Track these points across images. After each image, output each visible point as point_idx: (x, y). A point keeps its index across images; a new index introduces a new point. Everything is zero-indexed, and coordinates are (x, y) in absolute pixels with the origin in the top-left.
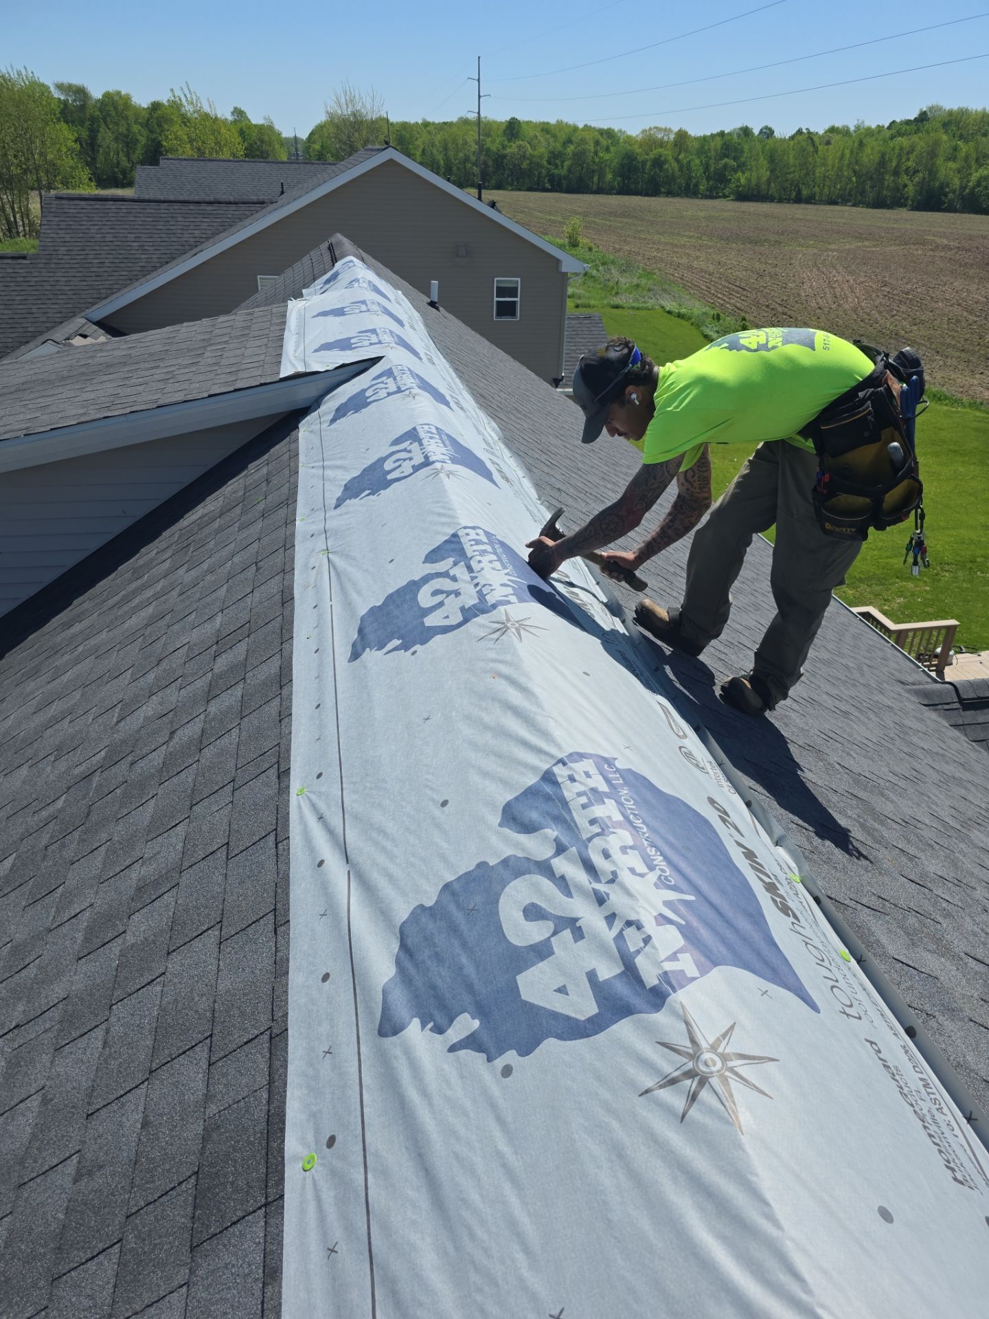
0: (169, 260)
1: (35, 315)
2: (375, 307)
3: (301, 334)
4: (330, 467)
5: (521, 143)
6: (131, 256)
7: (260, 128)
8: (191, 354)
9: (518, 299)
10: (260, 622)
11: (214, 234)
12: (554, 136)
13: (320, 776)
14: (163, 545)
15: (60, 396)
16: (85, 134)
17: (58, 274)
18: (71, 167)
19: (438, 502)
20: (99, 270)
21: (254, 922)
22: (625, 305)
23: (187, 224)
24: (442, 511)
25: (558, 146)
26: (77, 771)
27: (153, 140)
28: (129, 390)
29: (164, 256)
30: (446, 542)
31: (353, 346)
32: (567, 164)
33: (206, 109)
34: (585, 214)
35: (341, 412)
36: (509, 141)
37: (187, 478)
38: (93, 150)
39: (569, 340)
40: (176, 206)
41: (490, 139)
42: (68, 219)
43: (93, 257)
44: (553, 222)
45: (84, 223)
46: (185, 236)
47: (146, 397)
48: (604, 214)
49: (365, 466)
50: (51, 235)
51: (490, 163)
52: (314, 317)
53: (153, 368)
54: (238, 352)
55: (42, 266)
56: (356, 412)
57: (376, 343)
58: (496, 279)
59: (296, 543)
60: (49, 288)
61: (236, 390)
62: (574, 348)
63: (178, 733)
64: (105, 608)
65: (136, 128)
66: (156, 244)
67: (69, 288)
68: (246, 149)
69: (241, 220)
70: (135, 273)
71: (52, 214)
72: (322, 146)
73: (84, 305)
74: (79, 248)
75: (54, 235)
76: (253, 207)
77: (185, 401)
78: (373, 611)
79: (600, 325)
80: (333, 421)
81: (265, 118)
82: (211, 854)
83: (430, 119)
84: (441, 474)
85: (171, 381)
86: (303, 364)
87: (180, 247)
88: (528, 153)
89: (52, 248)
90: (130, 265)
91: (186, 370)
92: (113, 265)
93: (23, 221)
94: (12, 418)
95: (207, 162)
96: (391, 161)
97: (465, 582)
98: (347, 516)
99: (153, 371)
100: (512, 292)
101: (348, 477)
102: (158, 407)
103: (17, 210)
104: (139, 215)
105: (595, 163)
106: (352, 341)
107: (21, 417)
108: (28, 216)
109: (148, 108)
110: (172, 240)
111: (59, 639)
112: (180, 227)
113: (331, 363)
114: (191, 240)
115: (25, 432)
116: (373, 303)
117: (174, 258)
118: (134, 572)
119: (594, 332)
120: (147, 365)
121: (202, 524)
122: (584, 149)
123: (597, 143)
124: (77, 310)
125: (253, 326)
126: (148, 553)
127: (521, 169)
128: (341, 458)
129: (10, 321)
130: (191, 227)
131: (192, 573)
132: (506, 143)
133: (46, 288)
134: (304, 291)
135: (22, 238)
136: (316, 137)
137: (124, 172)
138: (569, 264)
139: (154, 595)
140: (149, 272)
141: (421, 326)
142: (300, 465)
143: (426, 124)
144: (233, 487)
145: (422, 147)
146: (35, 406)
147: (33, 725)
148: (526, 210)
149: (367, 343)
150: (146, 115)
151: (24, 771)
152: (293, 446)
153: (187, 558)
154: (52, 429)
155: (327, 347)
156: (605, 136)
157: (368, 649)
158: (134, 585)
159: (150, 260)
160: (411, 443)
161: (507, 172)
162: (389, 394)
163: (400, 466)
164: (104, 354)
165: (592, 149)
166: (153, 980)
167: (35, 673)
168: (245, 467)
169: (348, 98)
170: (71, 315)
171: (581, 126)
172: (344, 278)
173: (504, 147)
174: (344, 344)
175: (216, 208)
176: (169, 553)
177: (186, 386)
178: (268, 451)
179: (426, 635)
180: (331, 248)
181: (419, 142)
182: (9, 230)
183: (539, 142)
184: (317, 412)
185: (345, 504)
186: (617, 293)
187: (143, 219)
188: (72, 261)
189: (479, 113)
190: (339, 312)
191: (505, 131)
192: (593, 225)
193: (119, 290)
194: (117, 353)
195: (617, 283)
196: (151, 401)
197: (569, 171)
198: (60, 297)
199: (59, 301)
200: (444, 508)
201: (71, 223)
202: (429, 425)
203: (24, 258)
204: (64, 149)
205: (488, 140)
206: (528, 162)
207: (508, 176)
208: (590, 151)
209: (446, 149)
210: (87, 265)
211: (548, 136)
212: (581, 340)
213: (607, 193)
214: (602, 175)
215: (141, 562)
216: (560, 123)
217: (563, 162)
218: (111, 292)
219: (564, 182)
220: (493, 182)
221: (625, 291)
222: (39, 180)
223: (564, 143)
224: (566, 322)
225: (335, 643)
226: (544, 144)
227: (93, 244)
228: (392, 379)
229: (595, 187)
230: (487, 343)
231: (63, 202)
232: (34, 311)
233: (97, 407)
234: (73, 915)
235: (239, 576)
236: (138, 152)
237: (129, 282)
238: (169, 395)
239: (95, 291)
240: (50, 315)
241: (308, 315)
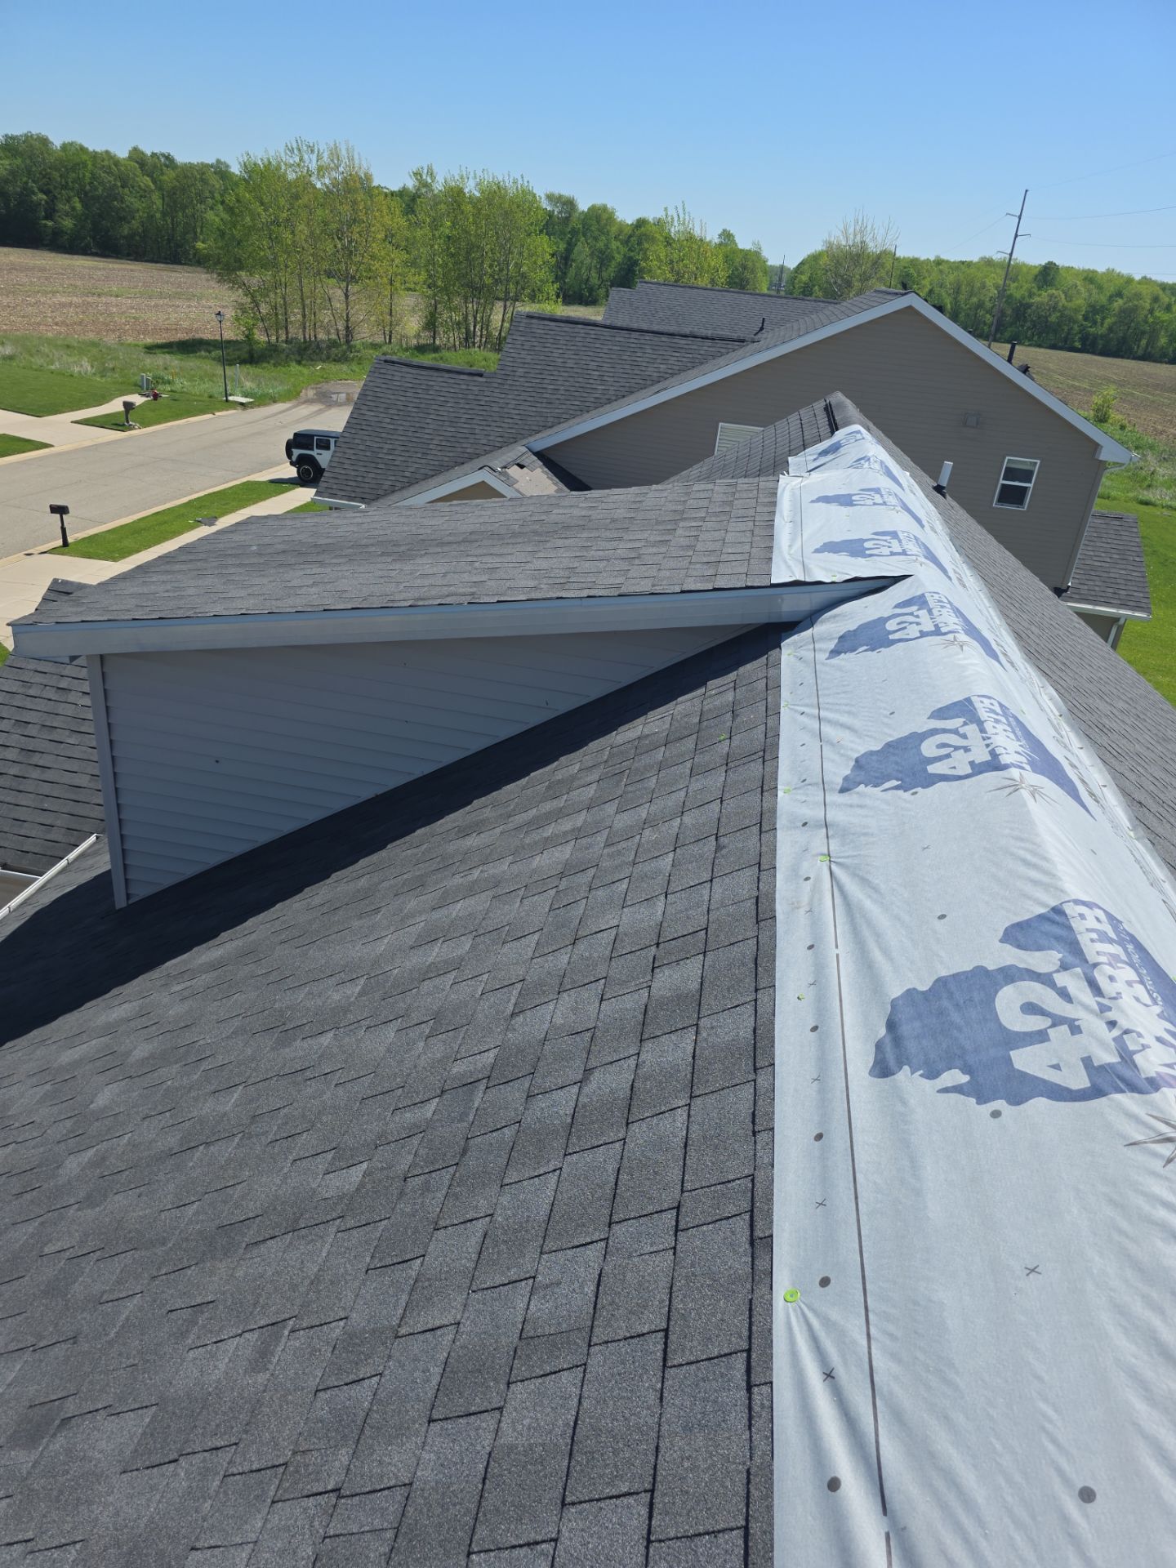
0: (626, 394)
1: (477, 437)
2: (892, 500)
3: (798, 524)
4: (829, 721)
5: (1054, 291)
6: (588, 386)
7: (746, 254)
8: (660, 527)
9: (1031, 485)
10: (722, 937)
11: (681, 371)
12: (1100, 288)
13: (825, 1282)
14: (589, 761)
15: (509, 558)
16: (562, 246)
17: (510, 397)
18: (541, 281)
19: (1022, 840)
20: (551, 396)
21: (708, 1533)
22: (1158, 502)
23: (654, 356)
24: (1029, 857)
25: (1103, 299)
26: (458, 1068)
27: (630, 258)
28: (587, 564)
29: (621, 389)
30: (1041, 917)
31: (867, 552)
32: (1108, 322)
33: (697, 232)
34: (1121, 384)
35: (847, 644)
36: (1040, 288)
37: (626, 677)
38: (566, 264)
39: (1087, 542)
40: (648, 336)
41: (1016, 284)
42: (534, 340)
43: (548, 382)
44: (1078, 389)
45: (549, 345)
46: (650, 369)
47: (607, 581)
48: (1148, 386)
49: (890, 739)
50: (513, 355)
51: (1009, 312)
52: (813, 502)
53: (614, 539)
54: (717, 535)
55: (496, 385)
56: (873, 650)
57: (899, 554)
58: (1007, 458)
59: (778, 826)
60: (497, 409)
61: (715, 590)
62: (1092, 553)
63: (596, 1074)
64: (510, 826)
65: (614, 245)
66: (617, 375)
67: (517, 412)
68: (729, 277)
69: (714, 357)
70: (587, 404)
71: (520, 333)
72: (810, 278)
73: (527, 432)
74: (537, 371)
75: (516, 355)
76: (731, 345)
77: (653, 594)
78: (910, 993)
79: (1135, 530)
80: (835, 653)
81: (754, 243)
82: (639, 1336)
83: (944, 257)
84: (1022, 791)
85: (637, 562)
86: (801, 566)
87: (641, 381)
88: (1060, 304)
89: (511, 369)
90: (585, 395)
91: (654, 550)
92: (567, 393)
93: (481, 332)
94: (456, 576)
95: (687, 289)
96: (910, 308)
97: (1086, 1007)
98: (859, 811)
99: (614, 544)
100: (1026, 475)
101: (861, 747)
102: (619, 596)
103: (478, 319)
104: (606, 342)
105: (1146, 322)
106: (867, 545)
107: (466, 577)
108: (488, 326)
109: (632, 224)
110: (636, 372)
111: (451, 848)
112: (647, 360)
113: (839, 573)
114: (655, 374)
115: (469, 599)
116: (890, 493)
117: (632, 392)
118: (549, 788)
119: (1124, 538)
120: (609, 534)
121: (641, 746)
122: (1136, 306)
123: (1156, 299)
124: (520, 436)
125: (736, 502)
126: (569, 766)
127: (1047, 321)
128: (849, 713)
129: (452, 439)
130: (658, 361)
131: (625, 816)
132: (1035, 290)
133: (494, 409)
134: (790, 459)
135: (477, 349)
136: (806, 267)
137: (591, 290)
138: (1110, 451)
139: (573, 830)
140: (602, 405)
141: (939, 525)
142: (783, 704)
143: (939, 262)
144: (685, 706)
145: (929, 287)
146: (483, 566)
147: (408, 965)
148: (1045, 372)
149: (886, 551)
150: (628, 231)
151: (390, 1033)
152: (772, 672)
153: (619, 792)
154: (498, 602)
155: (832, 547)
156: (1168, 292)
157: (906, 1068)
158: (548, 806)
159: (605, 392)
160: (965, 724)
161: (1028, 324)
162: (923, 634)
163: (948, 756)
164: (561, 511)
165: (1147, 306)
166: (537, 1543)
167: (418, 885)
168: (702, 683)
169: (858, 228)
170: (512, 440)
171: (1137, 277)
172: (850, 453)
173: (1031, 295)
174: (855, 548)
175: (690, 342)
176: (595, 776)
177: (653, 572)
178: (736, 669)
179: (1021, 1089)
180: (829, 410)
181: (926, 282)
182: (466, 340)
183: (1079, 293)
184: (810, 631)
185: (857, 790)
186: (1149, 486)
187: (610, 347)
188: (526, 384)
189: (1011, 254)
190: (846, 501)
191: (1036, 276)
192: (1129, 398)
193: (567, 420)
194: (576, 512)
195: (1153, 473)
196: (611, 586)
197: (1110, 329)
198: (506, 420)
199: (503, 425)
200: (1034, 853)
201: (535, 344)
202: (989, 698)
203: (481, 375)
204: (540, 262)
205: (1013, 285)
206: (1058, 314)
207: (1029, 328)
208: (1143, 308)
209: (957, 291)
210: (541, 391)
211: (1091, 286)
212: (1105, 545)
213: (1155, 361)
214: (1153, 336)
215: (559, 776)
216: (1110, 272)
217: (1103, 319)
218: (559, 420)
219: (1100, 342)
220: (1007, 335)
221: (1162, 484)
222: (507, 292)
223: (1111, 297)
224: (1090, 520)
225: (846, 1029)
226: (1084, 294)
227: (551, 368)
228: (925, 611)
229: (1140, 352)
230: (995, 542)
231: (534, 321)
232: (477, 431)
233: (551, 581)
234: (430, 1326)
235: (691, 846)
236: (610, 269)
237: (579, 413)
238: (633, 581)
239: (543, 419)
240: (491, 438)
241: (807, 498)
